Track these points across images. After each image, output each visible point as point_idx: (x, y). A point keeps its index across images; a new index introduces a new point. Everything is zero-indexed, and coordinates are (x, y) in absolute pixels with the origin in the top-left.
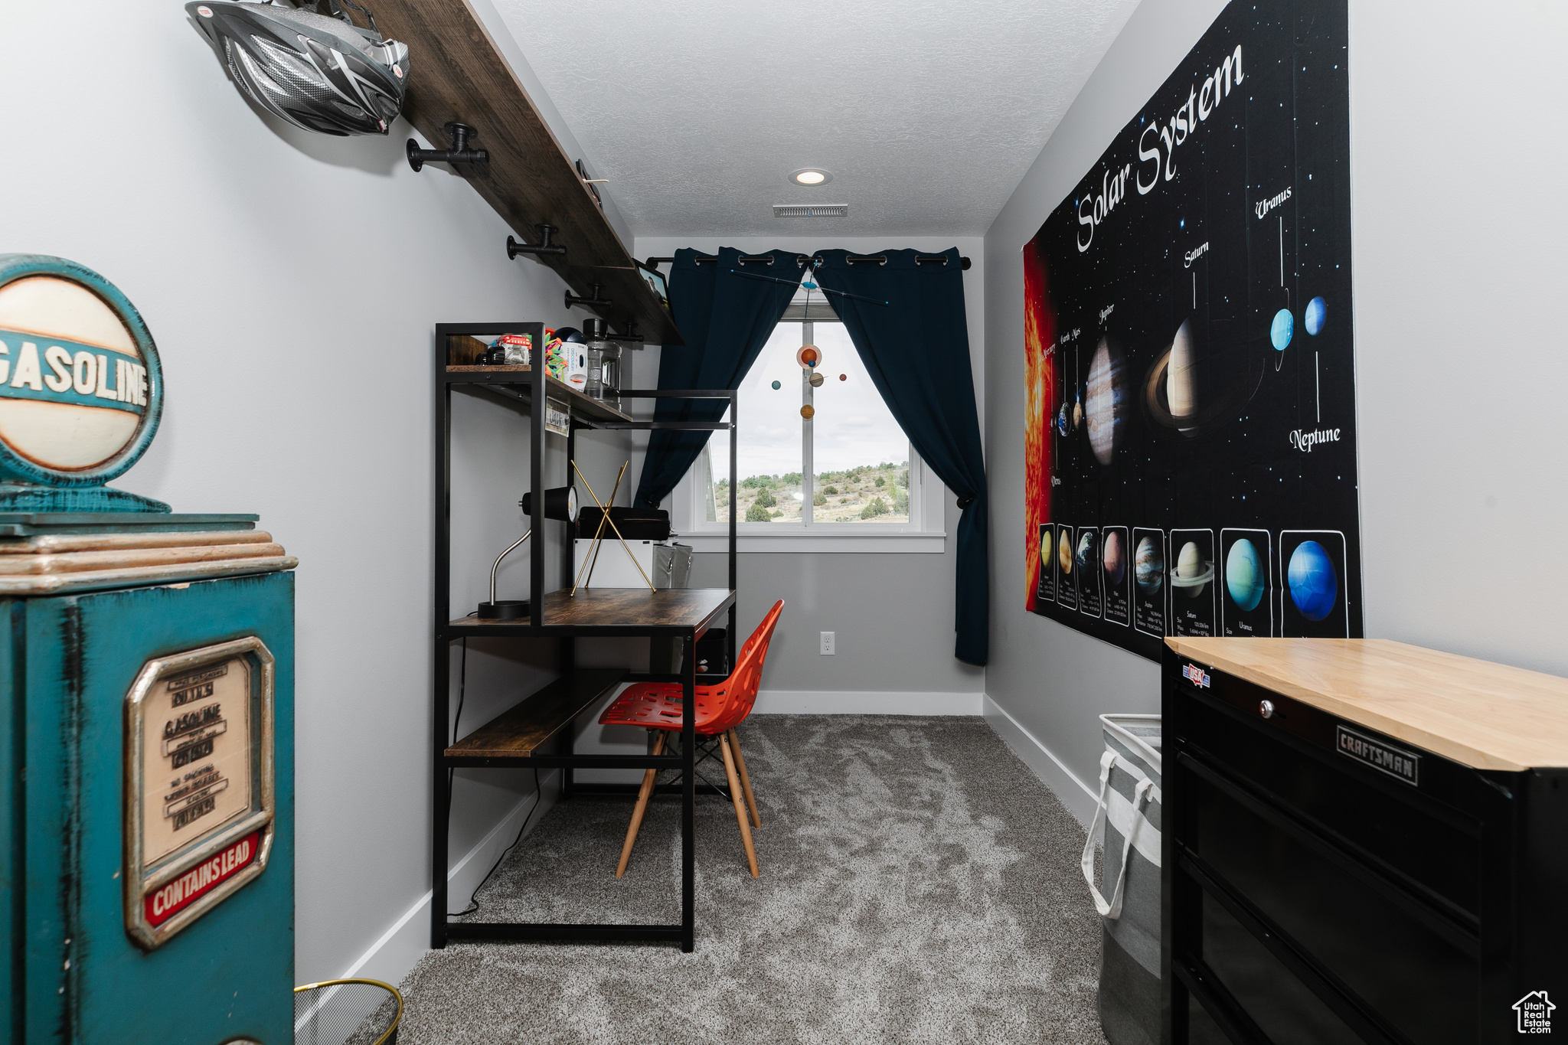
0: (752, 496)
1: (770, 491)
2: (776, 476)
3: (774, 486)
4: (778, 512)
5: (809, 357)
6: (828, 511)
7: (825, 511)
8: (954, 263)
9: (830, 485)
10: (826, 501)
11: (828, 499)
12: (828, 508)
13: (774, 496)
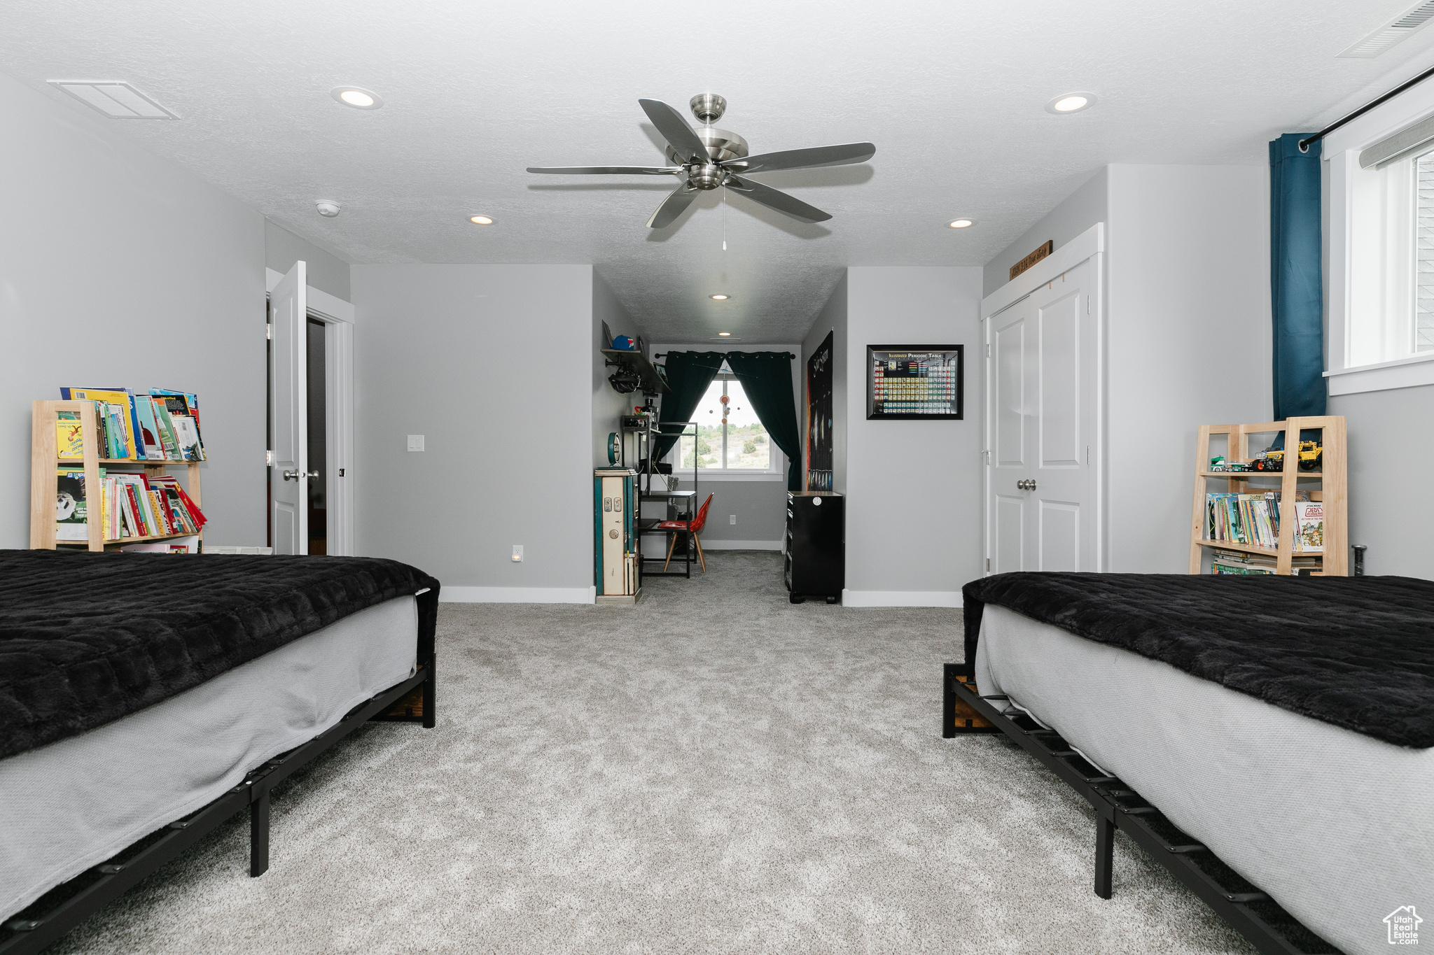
0: (689, 444)
1: (705, 440)
2: (711, 427)
3: (709, 436)
4: (712, 459)
5: (725, 400)
6: (757, 458)
7: (755, 458)
8: (788, 357)
9: (759, 435)
10: (755, 450)
11: (757, 448)
12: (757, 456)
13: (708, 444)
